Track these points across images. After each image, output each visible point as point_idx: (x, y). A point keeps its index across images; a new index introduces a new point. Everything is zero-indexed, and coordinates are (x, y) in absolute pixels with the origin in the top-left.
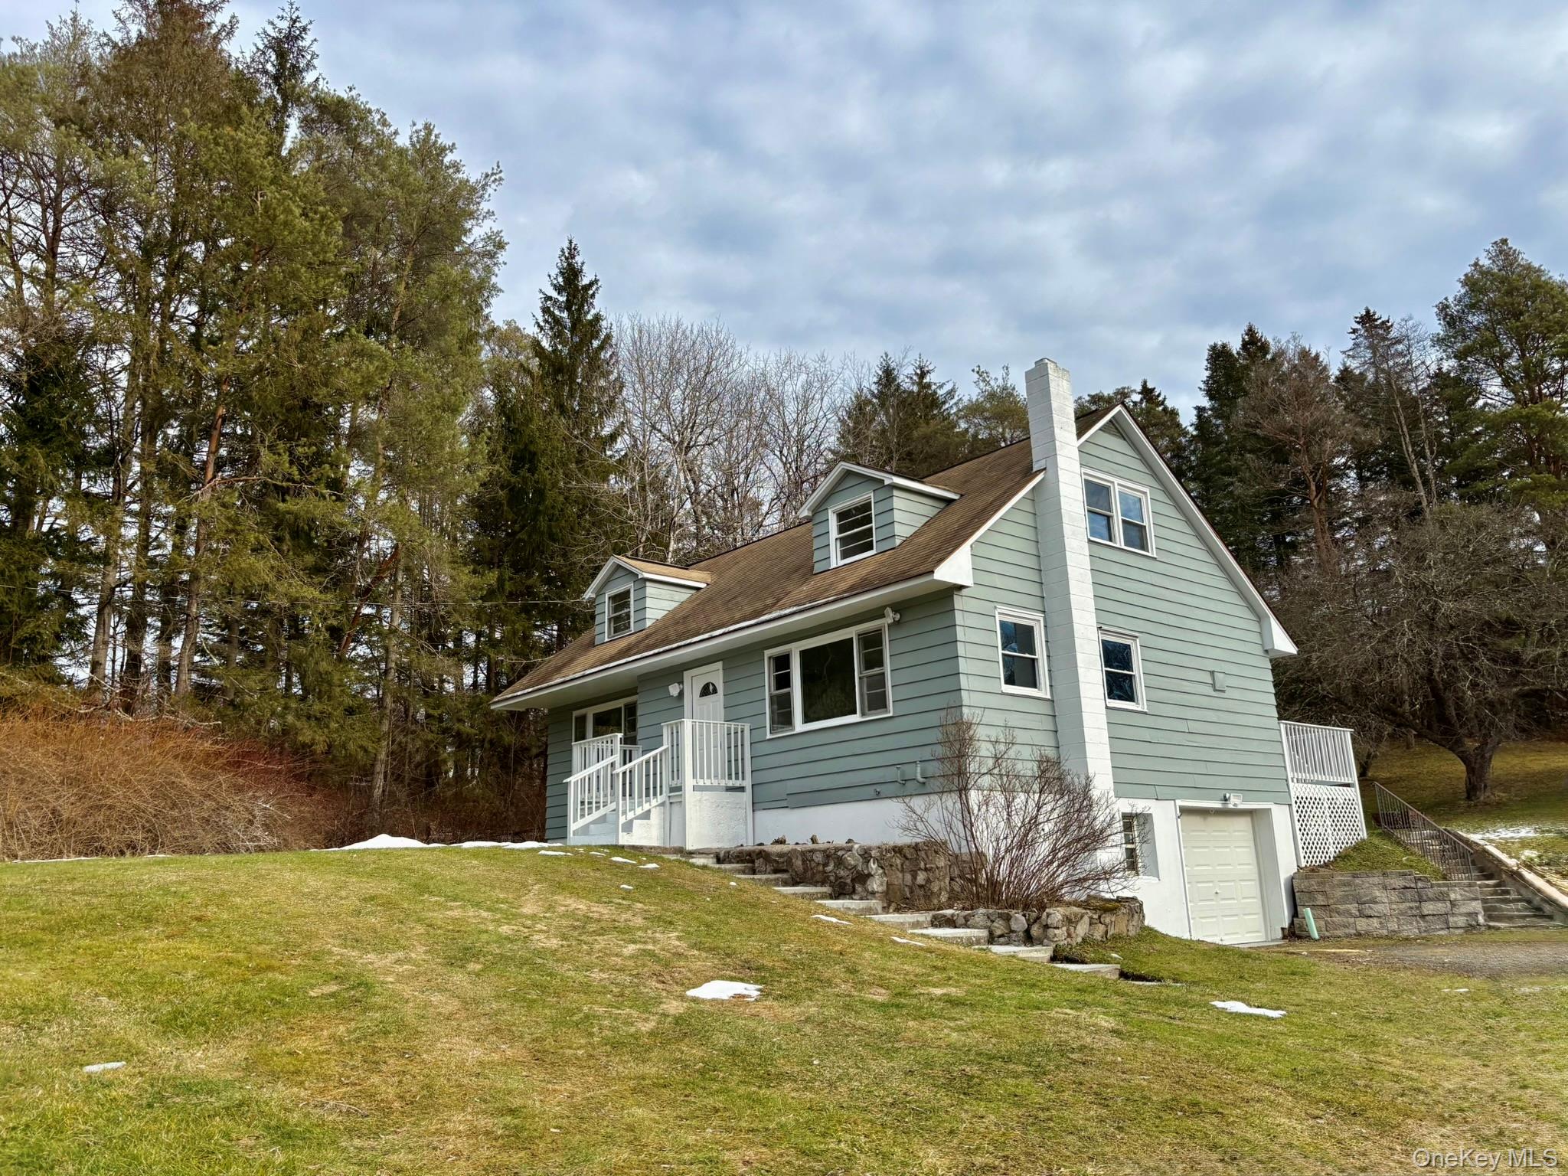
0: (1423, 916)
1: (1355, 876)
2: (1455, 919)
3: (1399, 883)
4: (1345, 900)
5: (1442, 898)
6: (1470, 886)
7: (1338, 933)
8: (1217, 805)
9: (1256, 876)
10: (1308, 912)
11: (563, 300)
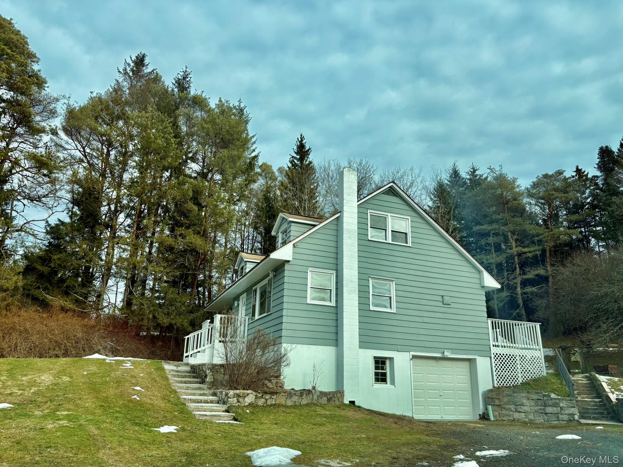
0: (546, 414)
1: (514, 392)
2: (562, 416)
3: (535, 397)
4: (508, 403)
5: (556, 405)
6: (571, 400)
7: (504, 418)
8: (439, 355)
9: (470, 389)
10: (490, 408)
11: (298, 157)
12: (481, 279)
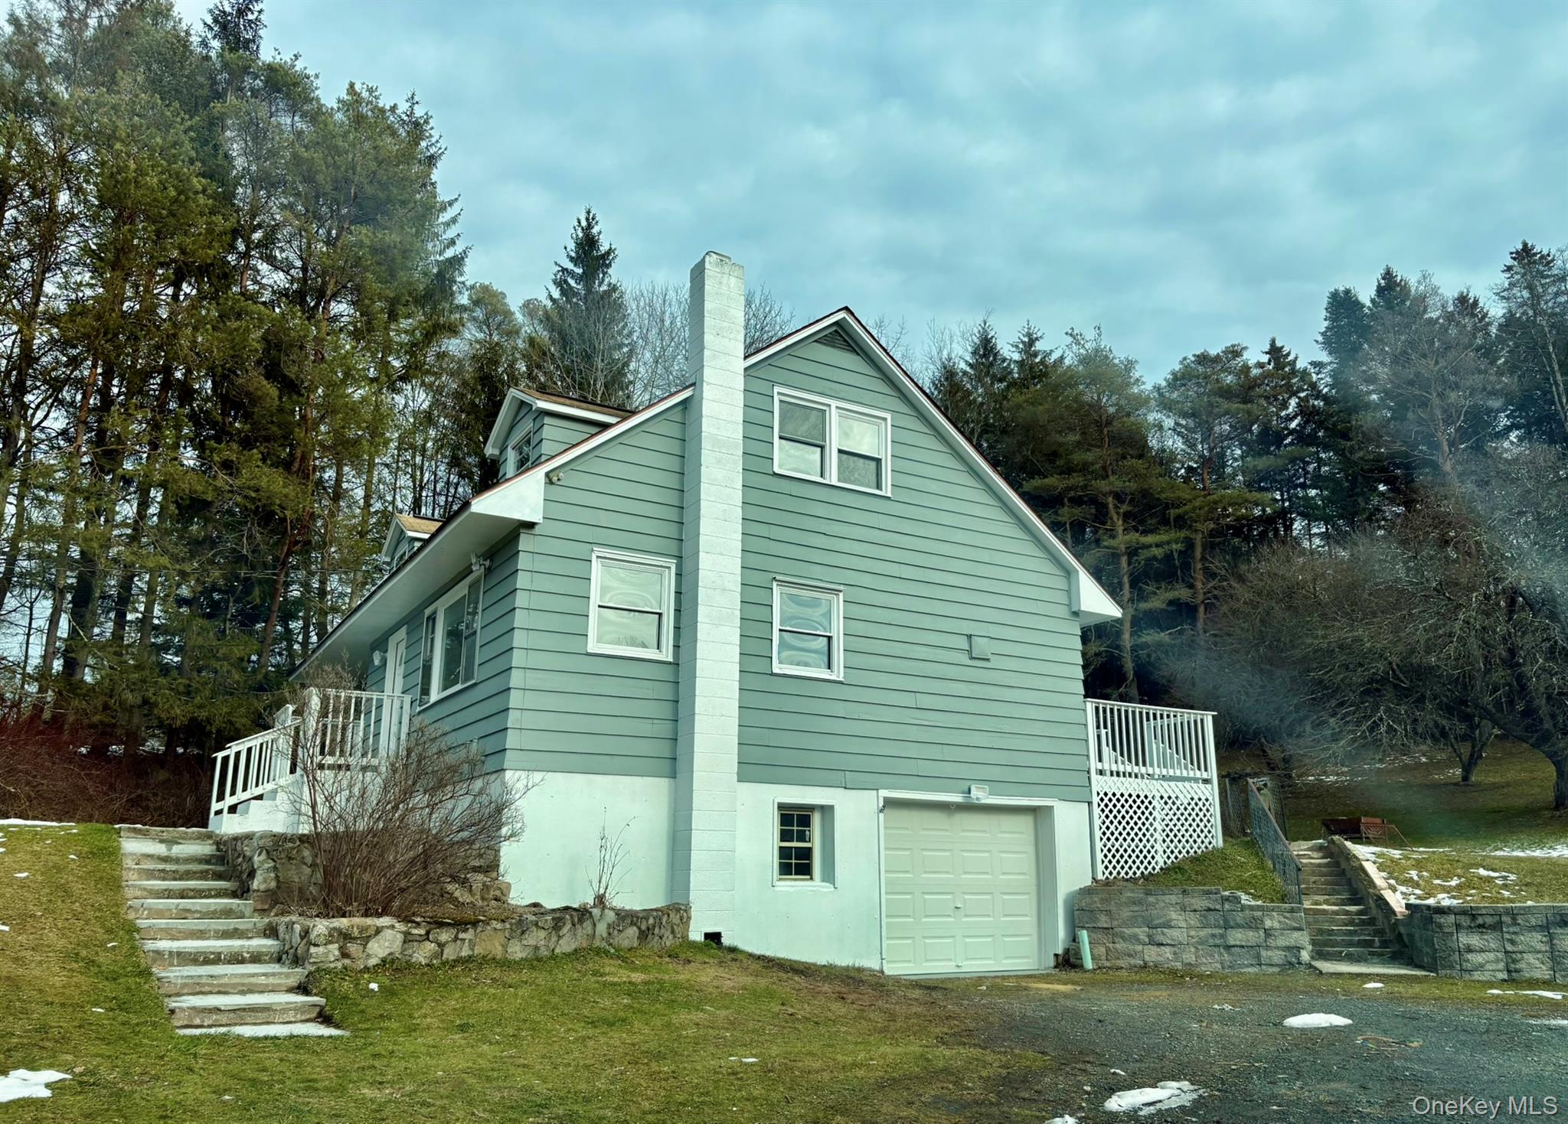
0: (1228, 947)
1: (1148, 893)
2: (1270, 953)
3: (1200, 903)
4: (1132, 922)
5: (1254, 924)
6: (1292, 911)
7: (1120, 963)
8: (956, 798)
9: (1033, 889)
10: (1084, 935)
11: (579, 271)
12: (1071, 592)
